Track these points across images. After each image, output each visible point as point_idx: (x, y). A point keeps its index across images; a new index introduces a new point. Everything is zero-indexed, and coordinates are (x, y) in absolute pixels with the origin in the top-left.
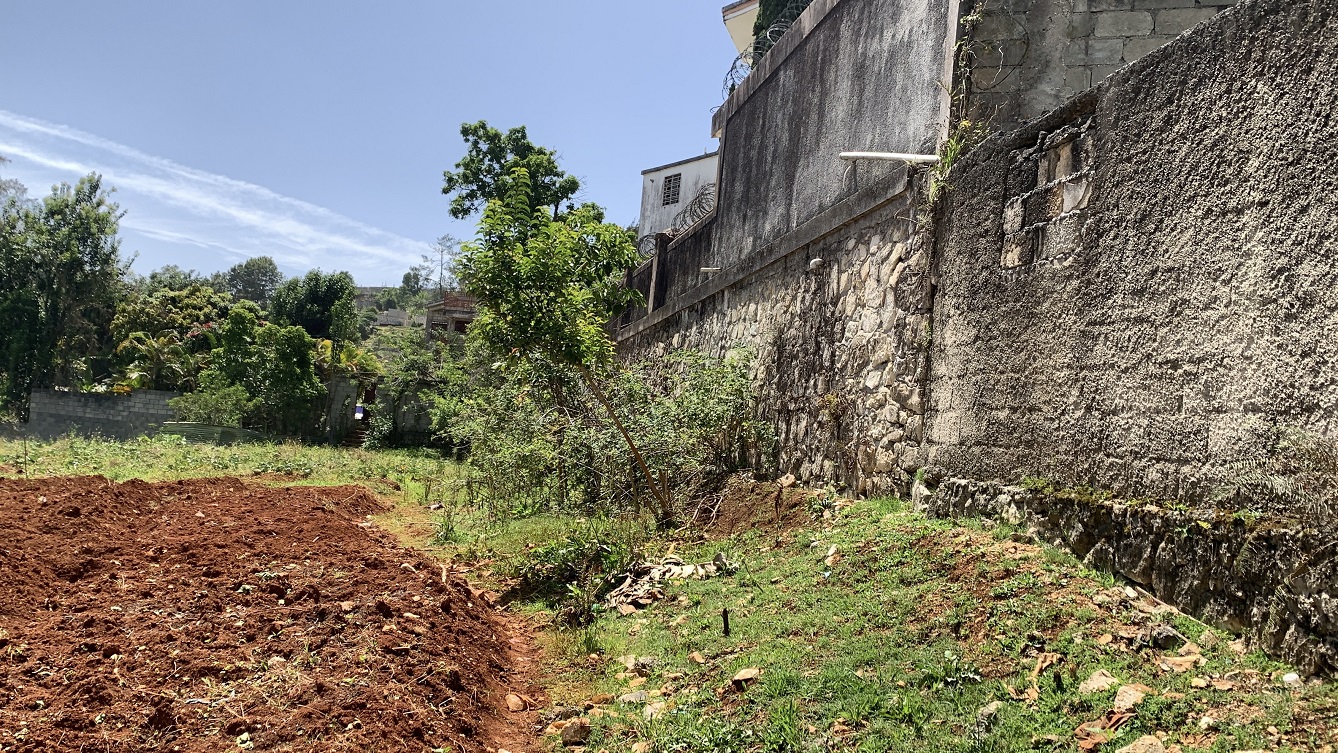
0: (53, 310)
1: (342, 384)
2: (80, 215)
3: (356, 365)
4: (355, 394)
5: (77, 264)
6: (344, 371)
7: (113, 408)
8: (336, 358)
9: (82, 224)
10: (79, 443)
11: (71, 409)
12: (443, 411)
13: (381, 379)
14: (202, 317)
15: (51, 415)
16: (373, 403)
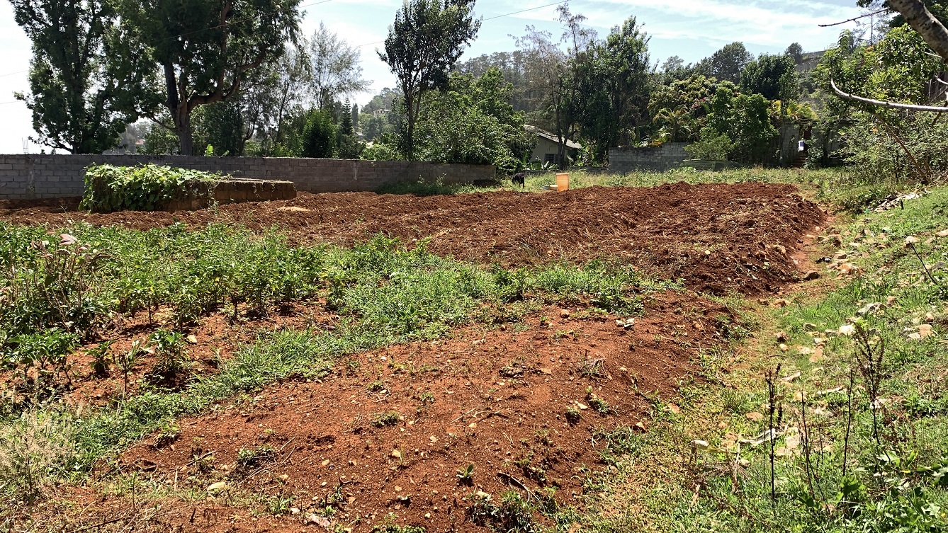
0: (616, 101)
1: (789, 128)
2: (626, 43)
3: (797, 115)
4: (798, 135)
5: (627, 72)
6: (790, 120)
7: (653, 155)
8: (784, 112)
9: (629, 48)
10: (641, 175)
11: (630, 157)
13: (814, 123)
14: (700, 95)
15: (620, 162)
16: (810, 139)
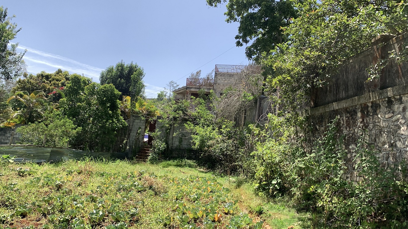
1: (136, 121)
3: (145, 110)
4: (144, 127)
6: (137, 113)
7: (4, 135)
8: (133, 105)
12: (202, 136)
13: (159, 117)
14: (60, 85)
16: (154, 132)
